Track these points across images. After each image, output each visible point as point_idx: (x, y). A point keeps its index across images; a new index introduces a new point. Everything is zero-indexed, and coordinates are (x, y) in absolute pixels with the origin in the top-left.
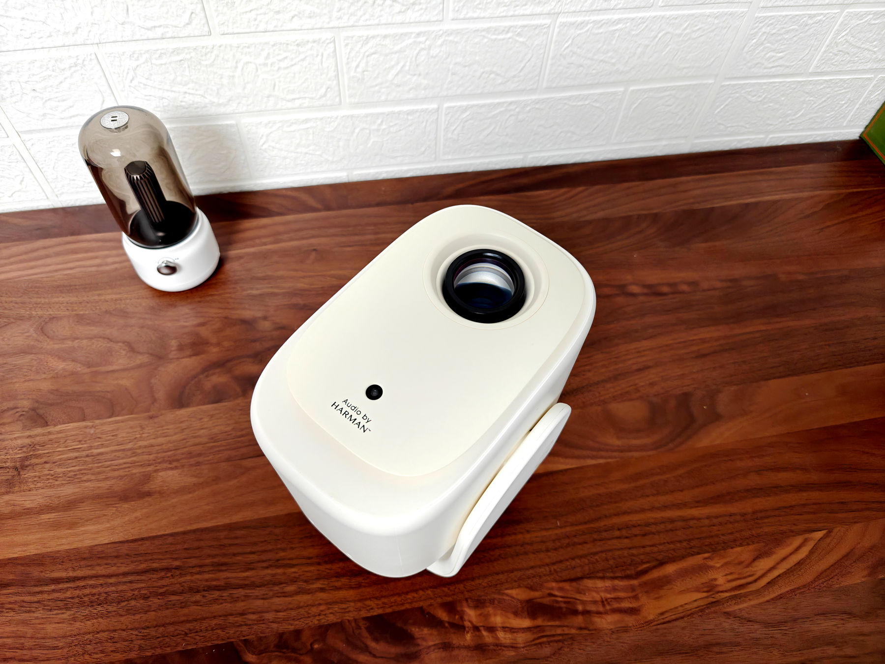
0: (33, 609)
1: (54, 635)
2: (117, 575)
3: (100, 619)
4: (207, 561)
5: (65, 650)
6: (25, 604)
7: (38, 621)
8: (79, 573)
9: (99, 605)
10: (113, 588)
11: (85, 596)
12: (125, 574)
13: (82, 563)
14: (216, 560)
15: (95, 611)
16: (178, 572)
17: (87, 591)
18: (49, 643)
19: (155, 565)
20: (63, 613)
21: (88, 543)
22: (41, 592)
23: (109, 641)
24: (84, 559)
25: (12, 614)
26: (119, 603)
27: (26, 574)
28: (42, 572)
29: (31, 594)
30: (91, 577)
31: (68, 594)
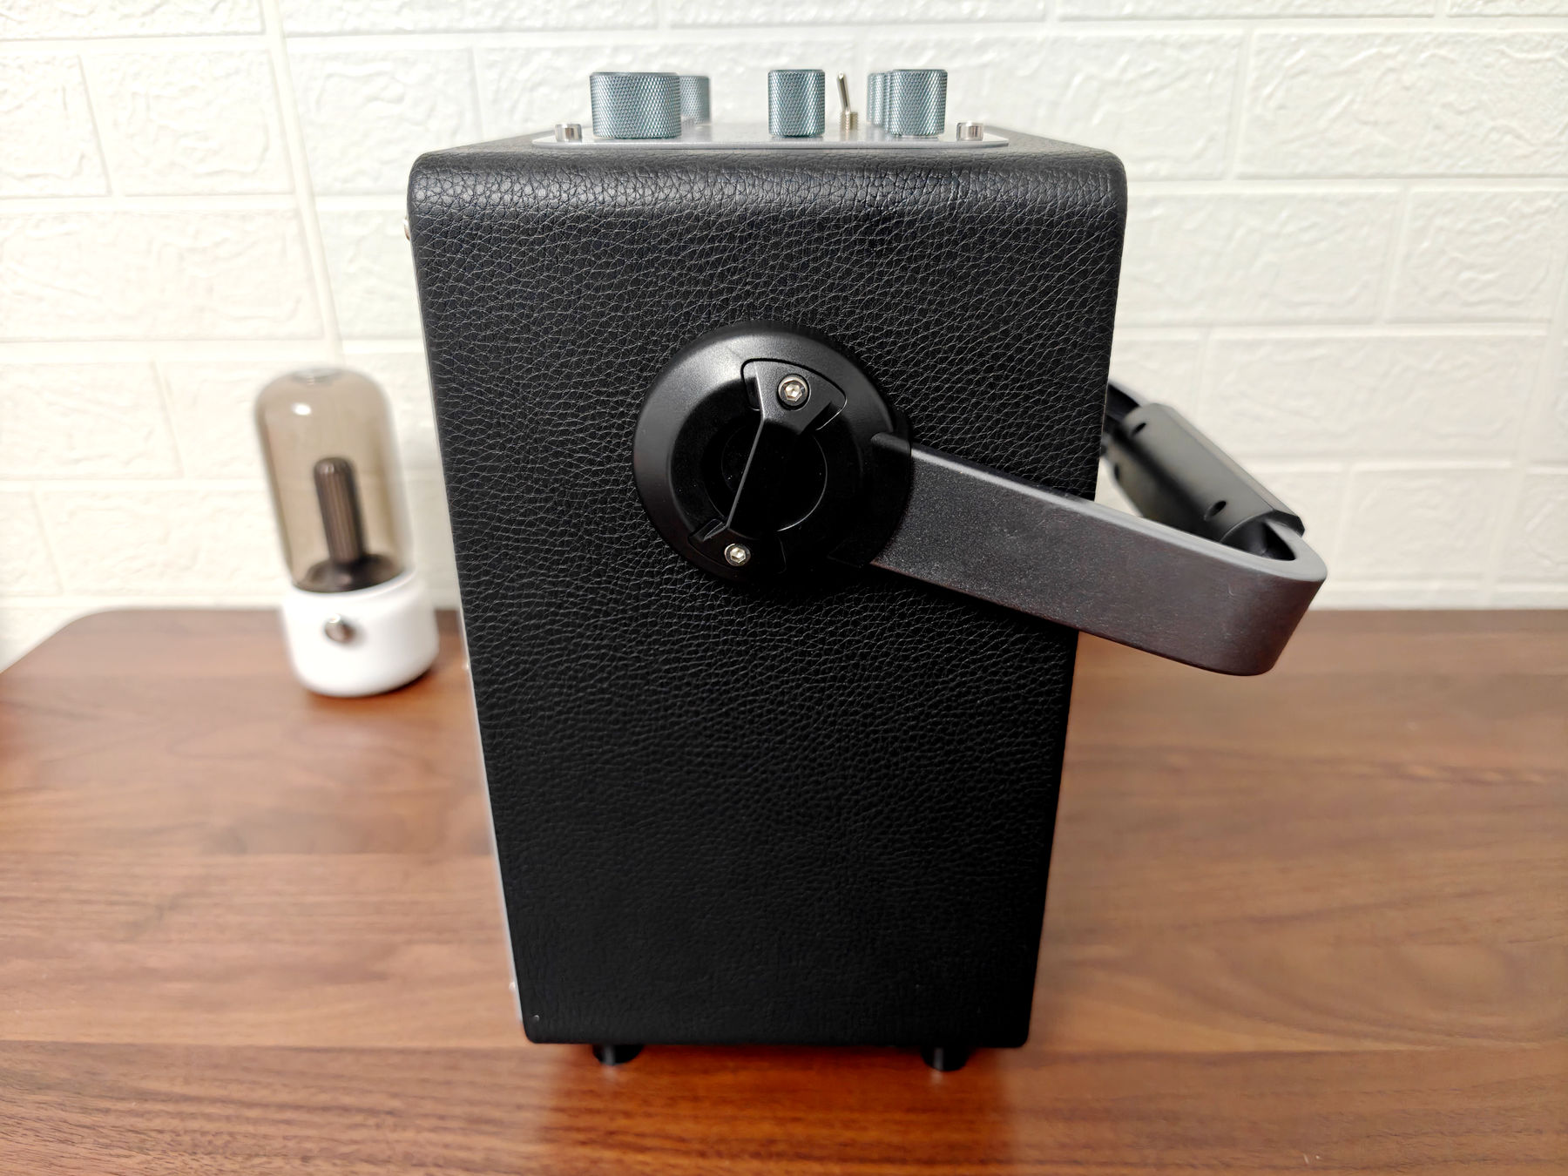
0: (75, 1139)
2: (266, 1106)
4: (458, 1111)
6: (65, 1127)
7: (75, 1163)
8: (193, 1090)
9: (206, 1154)
10: (251, 1129)
11: (186, 1132)
12: (282, 1107)
13: (208, 1073)
15: (195, 1165)
16: (390, 1120)
17: (195, 1125)
19: (347, 1100)
20: (128, 1156)
21: (234, 1040)
22: (107, 1111)
24: (216, 1066)
25: (31, 1139)
26: (250, 1157)
27: (94, 1074)
28: (124, 1075)
29: (85, 1110)
30: (214, 1101)
31: (157, 1123)
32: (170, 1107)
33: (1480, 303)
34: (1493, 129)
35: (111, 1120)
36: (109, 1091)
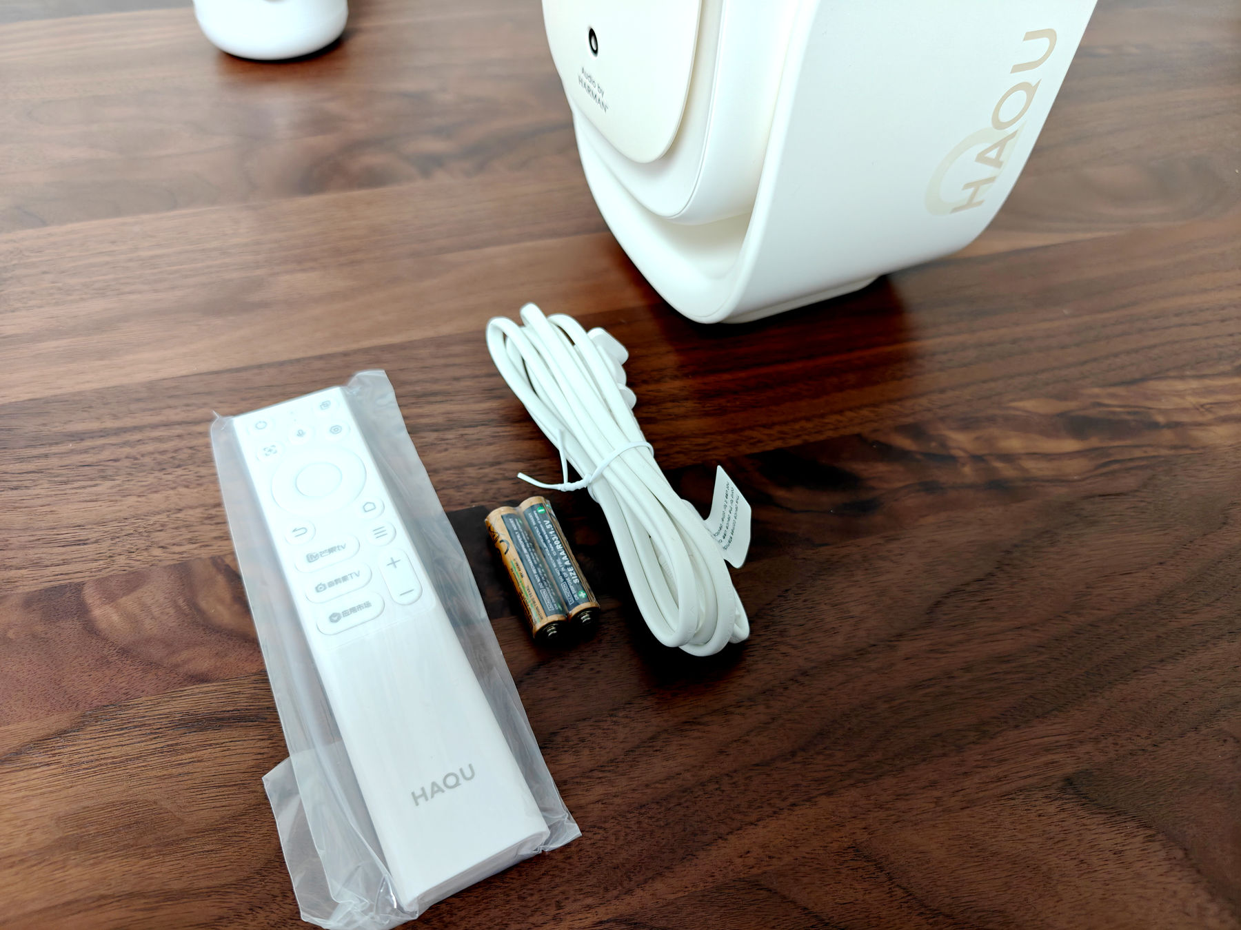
0: (27, 483)
1: (79, 522)
3: (182, 490)
5: (105, 545)
6: (7, 477)
7: (40, 502)
8: (128, 422)
9: (177, 467)
11: (143, 455)
13: (133, 407)
15: (170, 477)
17: (148, 448)
18: (69, 535)
20: (95, 485)
21: (144, 376)
22: (46, 456)
23: (206, 522)
24: (138, 400)
27: (9, 430)
28: (44, 425)
29: (21, 460)
30: (154, 426)
31: (106, 454)
32: (113, 440)
35: (54, 462)
36: (37, 440)
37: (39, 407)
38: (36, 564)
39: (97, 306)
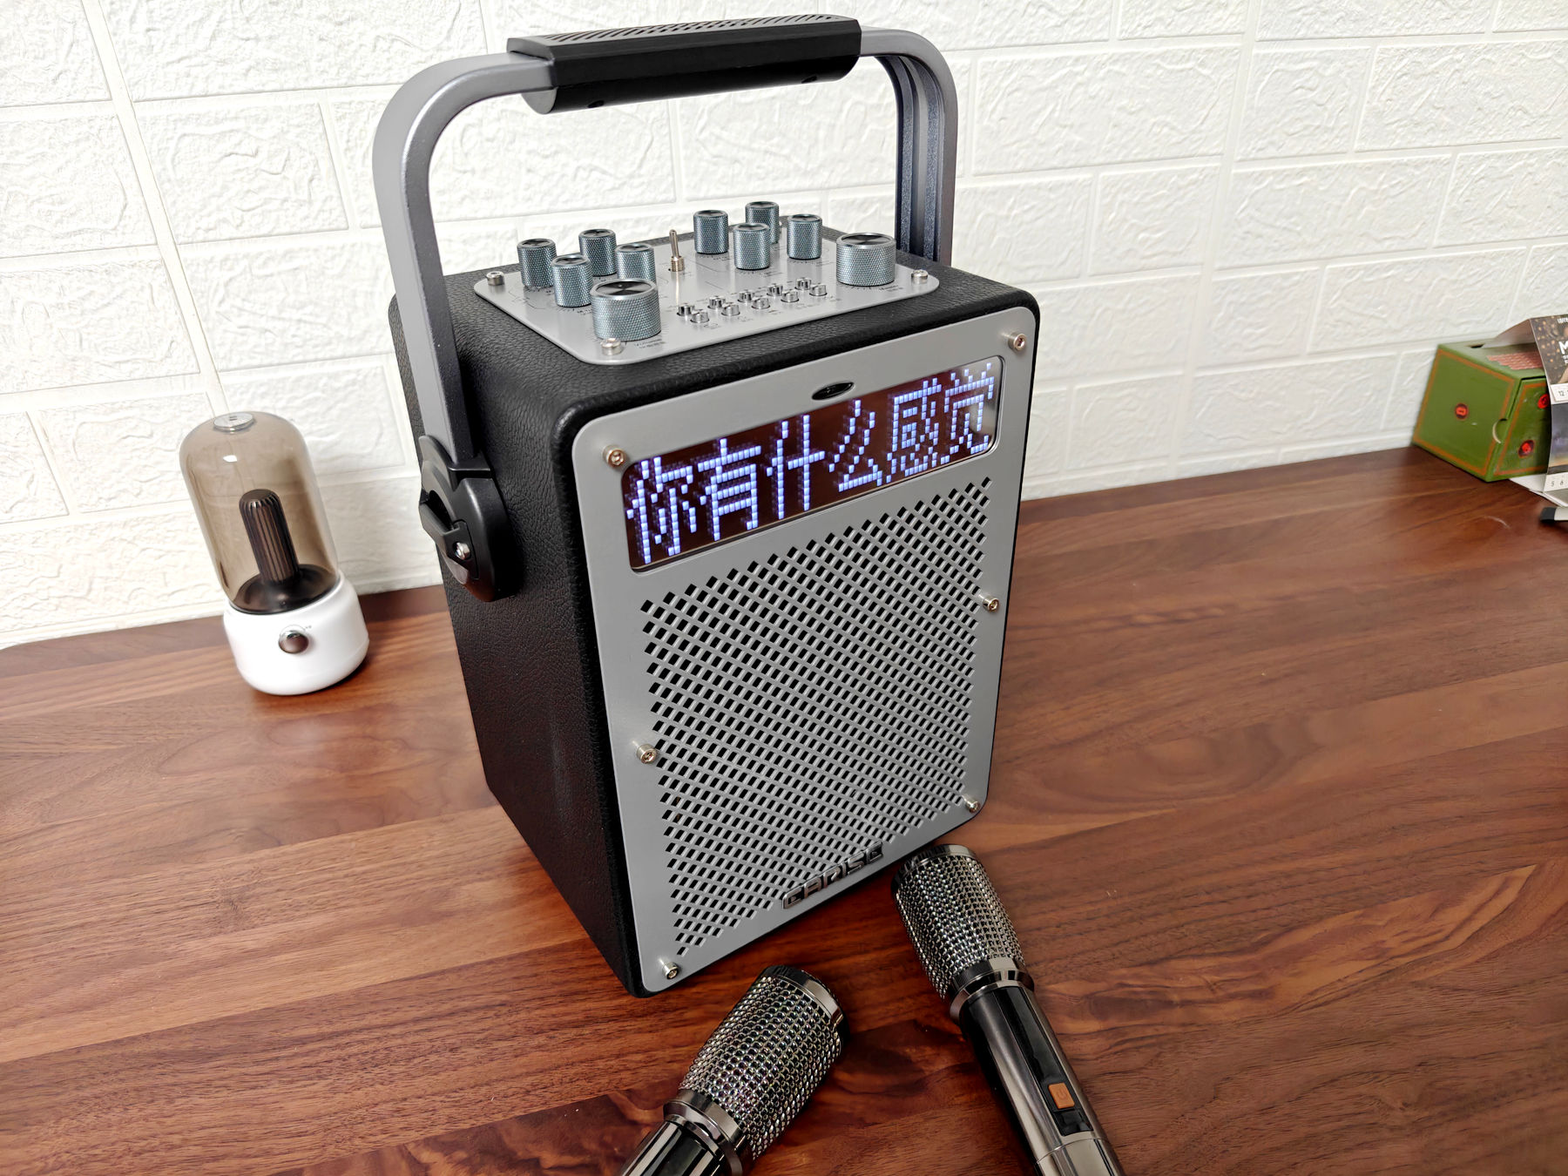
0: (262, 1083)
1: (299, 1116)
2: (403, 1023)
3: (379, 1087)
4: (551, 991)
5: (320, 1136)
6: (247, 1078)
7: (272, 1099)
8: (339, 1027)
9: (375, 1067)
10: (400, 1041)
11: (350, 1056)
12: (416, 1021)
13: (344, 1013)
14: (565, 988)
15: (369, 1076)
16: (504, 1010)
17: (354, 1050)
18: (293, 1127)
19: (466, 1004)
20: (314, 1084)
21: (353, 985)
22: (277, 1059)
23: (396, 1114)
24: (348, 1006)
25: (225, 1093)
26: (409, 1060)
27: (249, 1036)
28: (276, 1031)
29: (257, 1063)
30: (360, 1030)
31: (322, 1057)
32: (328, 1043)
33: (1154, 255)
34: (1154, 124)
35: (283, 1064)
36: (271, 1045)
37: (269, 1016)
38: (267, 1153)
39: (317, 921)
